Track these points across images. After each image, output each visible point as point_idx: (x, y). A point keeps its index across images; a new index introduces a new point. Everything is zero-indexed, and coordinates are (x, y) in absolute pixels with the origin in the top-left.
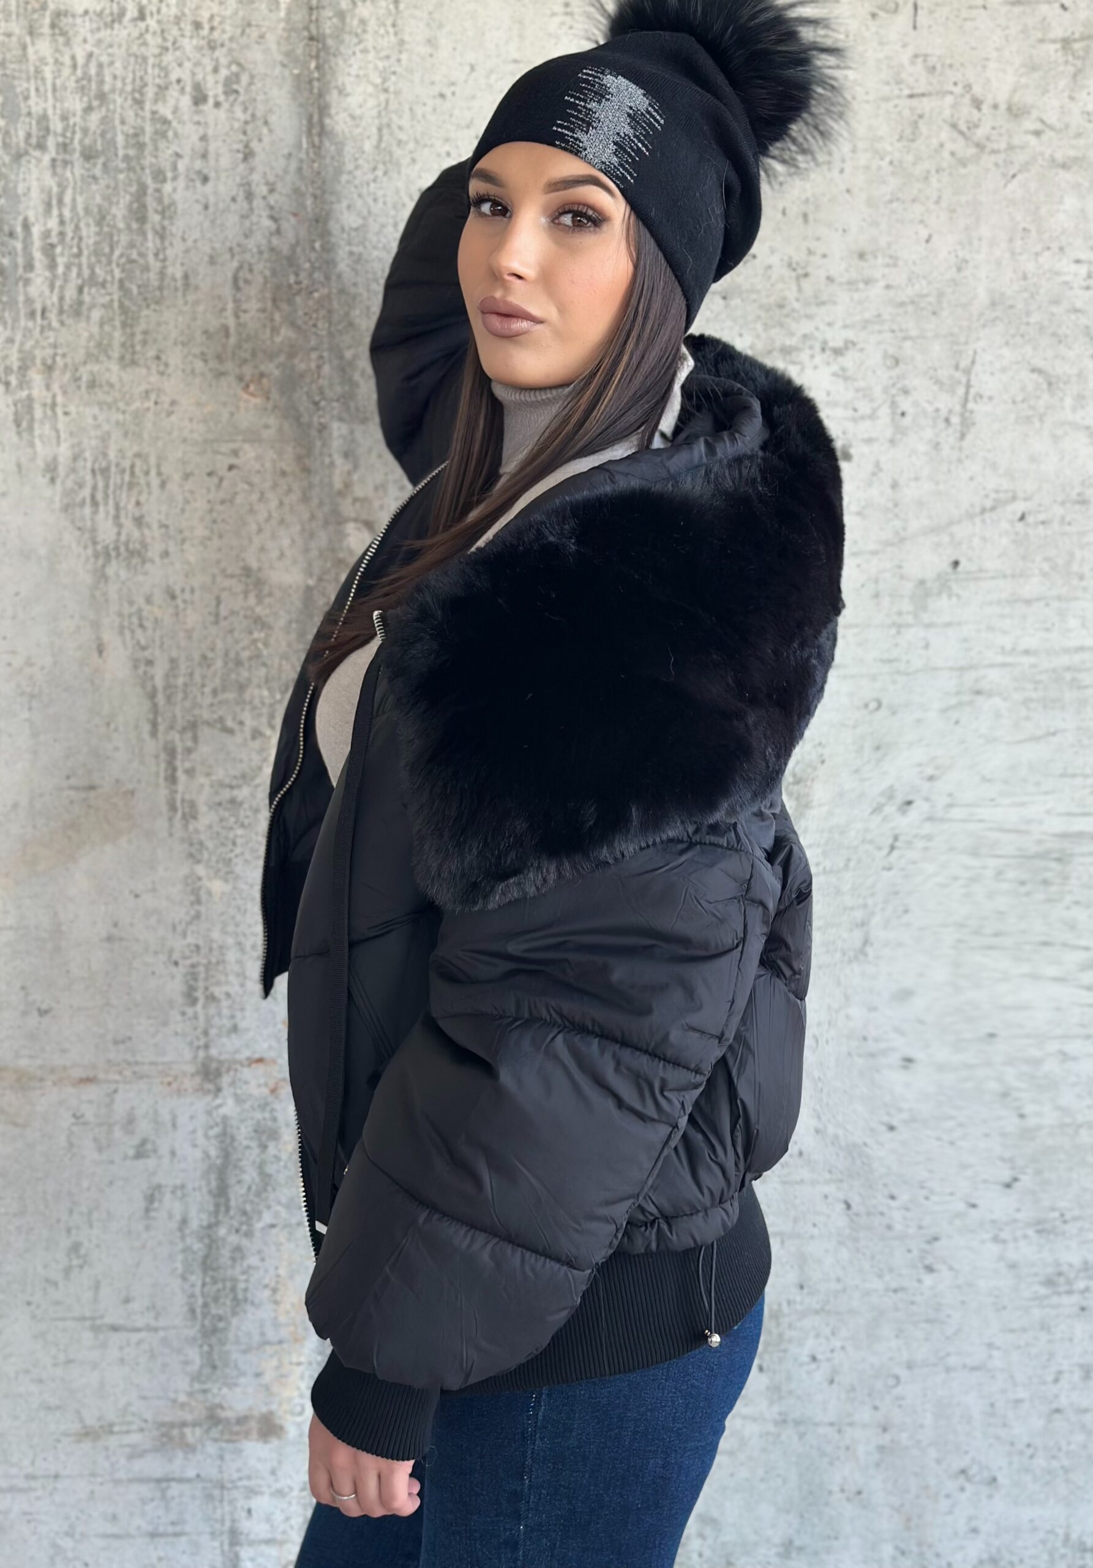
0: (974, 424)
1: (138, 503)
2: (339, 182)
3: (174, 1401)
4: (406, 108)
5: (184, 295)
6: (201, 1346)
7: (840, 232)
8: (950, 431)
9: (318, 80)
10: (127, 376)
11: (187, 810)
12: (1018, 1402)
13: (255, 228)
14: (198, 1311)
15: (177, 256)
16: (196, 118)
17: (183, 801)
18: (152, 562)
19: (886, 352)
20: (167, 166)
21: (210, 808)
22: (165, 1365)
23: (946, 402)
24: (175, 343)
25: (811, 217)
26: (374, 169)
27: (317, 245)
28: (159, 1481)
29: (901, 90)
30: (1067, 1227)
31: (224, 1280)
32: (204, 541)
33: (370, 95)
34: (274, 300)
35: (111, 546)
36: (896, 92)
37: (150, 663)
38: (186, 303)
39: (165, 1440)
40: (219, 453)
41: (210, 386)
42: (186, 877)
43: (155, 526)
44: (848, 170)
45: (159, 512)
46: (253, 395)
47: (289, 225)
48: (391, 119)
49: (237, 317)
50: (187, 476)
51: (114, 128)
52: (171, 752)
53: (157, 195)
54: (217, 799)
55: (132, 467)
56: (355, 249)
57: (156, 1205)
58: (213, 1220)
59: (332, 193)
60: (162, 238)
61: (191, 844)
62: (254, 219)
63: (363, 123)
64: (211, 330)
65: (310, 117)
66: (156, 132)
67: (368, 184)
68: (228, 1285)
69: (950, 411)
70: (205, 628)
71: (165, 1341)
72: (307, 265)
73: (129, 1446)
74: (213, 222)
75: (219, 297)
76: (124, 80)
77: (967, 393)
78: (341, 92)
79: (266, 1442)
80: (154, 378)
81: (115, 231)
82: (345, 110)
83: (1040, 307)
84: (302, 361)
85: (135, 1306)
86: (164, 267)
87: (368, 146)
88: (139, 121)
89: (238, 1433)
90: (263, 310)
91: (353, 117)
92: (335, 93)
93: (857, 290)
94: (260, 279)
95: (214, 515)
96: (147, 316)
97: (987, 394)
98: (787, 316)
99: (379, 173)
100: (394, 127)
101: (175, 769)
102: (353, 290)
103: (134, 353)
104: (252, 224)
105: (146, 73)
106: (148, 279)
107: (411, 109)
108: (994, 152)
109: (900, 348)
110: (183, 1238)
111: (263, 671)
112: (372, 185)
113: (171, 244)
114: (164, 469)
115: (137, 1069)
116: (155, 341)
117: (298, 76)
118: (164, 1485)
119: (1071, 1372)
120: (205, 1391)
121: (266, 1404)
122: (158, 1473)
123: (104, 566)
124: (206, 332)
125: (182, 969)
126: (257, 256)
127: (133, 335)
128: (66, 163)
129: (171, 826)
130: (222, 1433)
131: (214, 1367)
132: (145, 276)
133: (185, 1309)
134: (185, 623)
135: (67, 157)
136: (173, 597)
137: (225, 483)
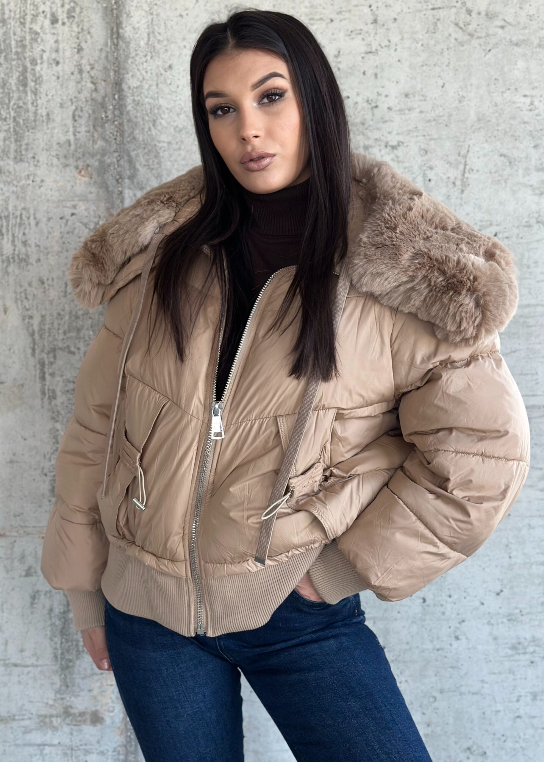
0: (469, 185)
1: (24, 234)
2: (127, 63)
3: (47, 704)
4: (162, 23)
5: (47, 124)
6: (61, 675)
7: (395, 83)
8: (456, 189)
9: (116, 9)
10: (18, 167)
11: (51, 394)
12: (498, 712)
13: (83, 88)
14: (59, 656)
15: (43, 104)
16: (53, 31)
17: (49, 390)
18: (32, 264)
19: (420, 146)
20: (38, 57)
21: (63, 393)
22: (42, 685)
23: (454, 173)
24: (43, 150)
25: (379, 76)
26: (146, 56)
27: (116, 97)
28: (39, 745)
29: (427, 6)
30: (523, 618)
31: (72, 641)
32: (59, 253)
33: (143, 17)
34: (94, 126)
35: (11, 257)
36: (425, 7)
37: (31, 317)
38: (48, 129)
39: (42, 724)
40: (65, 207)
41: (61, 172)
42: (51, 430)
43: (33, 245)
44: (399, 49)
45: (35, 238)
46: (83, 176)
47: (102, 86)
48: (154, 29)
49: (75, 135)
50: (49, 219)
51: (10, 37)
52: (42, 364)
53: (33, 72)
54: (66, 389)
55: (21, 215)
56: (137, 98)
57: (36, 601)
58: (66, 609)
59: (123, 69)
60: (36, 94)
61: (53, 413)
62: (83, 83)
63: (140, 32)
64: (61, 142)
65: (112, 29)
66: (32, 39)
67: (143, 64)
68: (74, 643)
69: (456, 178)
70: (59, 299)
71: (41, 672)
72: (111, 107)
73: (23, 727)
74: (62, 85)
75: (65, 125)
76: (15, 12)
77: (465, 168)
78: (128, 15)
79: (94, 726)
80: (32, 168)
81: (11, 92)
82: (130, 25)
83: (504, 121)
84: (109, 158)
85: (26, 654)
86: (37, 110)
87: (142, 43)
88: (23, 33)
89: (80, 721)
90: (89, 132)
91: (134, 28)
92: (125, 16)
93: (404, 114)
94: (87, 115)
95: (64, 240)
96: (28, 136)
97: (475, 169)
98: (367, 129)
99: (148, 58)
100: (156, 34)
101: (44, 373)
102: (135, 120)
103: (22, 155)
104: (82, 86)
105: (26, 8)
106: (28, 116)
107: (165, 23)
108: (478, 38)
109: (428, 145)
110: (50, 618)
111: (90, 321)
112: (145, 64)
113: (40, 98)
114: (37, 216)
115: (26, 529)
116: (32, 148)
117: (106, 7)
118: (42, 747)
119: (526, 696)
120: (62, 699)
121: (95, 706)
122: (39, 742)
123: (7, 267)
124: (58, 143)
125: (49, 478)
126: (85, 103)
127: (21, 146)
129: (43, 403)
130: (72, 720)
131: (67, 686)
132: (27, 115)
133: (52, 656)
134: (49, 296)
136: (43, 283)
137: (70, 223)
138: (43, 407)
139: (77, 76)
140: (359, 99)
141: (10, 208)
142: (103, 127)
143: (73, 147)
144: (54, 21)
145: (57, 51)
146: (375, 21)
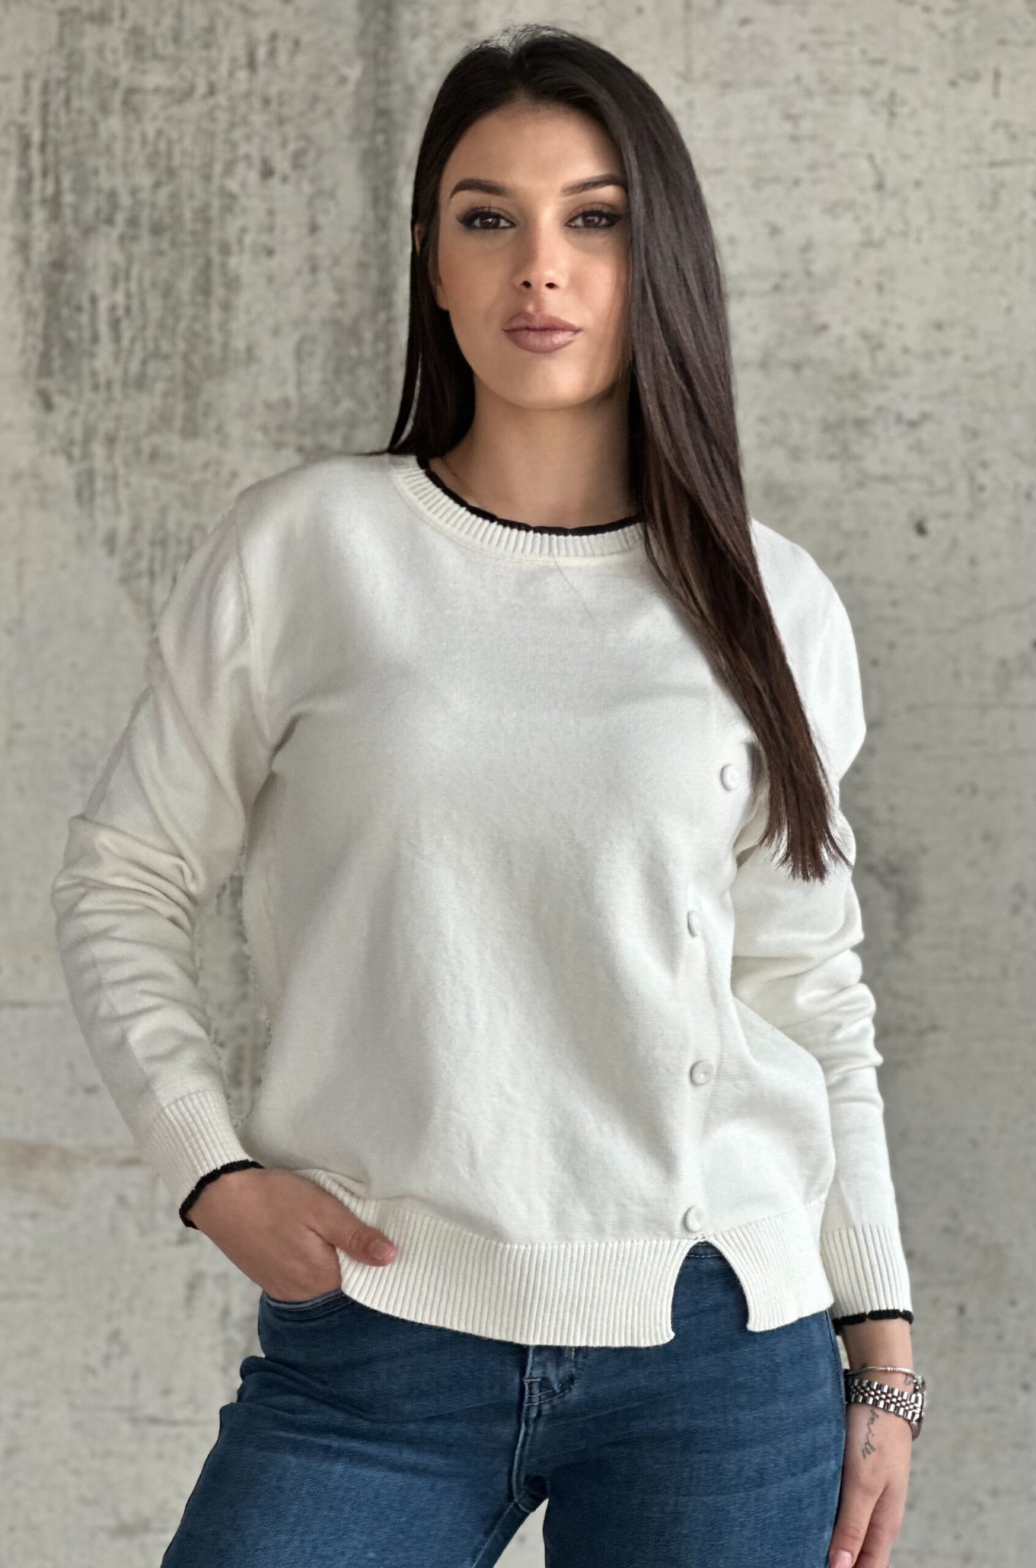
5: (247, 367)
7: (917, 302)
9: (386, 154)
10: (188, 447)
13: (318, 300)
15: (240, 329)
16: (264, 193)
19: (964, 424)
20: (233, 240)
24: (237, 415)
25: (886, 288)
27: (381, 318)
29: (981, 158)
34: (336, 372)
36: (977, 160)
38: (248, 375)
41: (269, 456)
42: (234, 956)
44: (925, 240)
47: (353, 296)
49: (299, 389)
51: (182, 203)
53: (223, 268)
57: (198, 1293)
59: (397, 267)
60: (227, 311)
62: (319, 291)
64: (273, 402)
65: (377, 191)
66: (223, 207)
72: (370, 336)
74: (276, 295)
75: (281, 369)
76: (193, 155)
80: (214, 450)
81: (180, 305)
85: (175, 1398)
86: (228, 340)
88: (207, 195)
90: (325, 382)
92: (402, 168)
93: (934, 361)
94: (323, 352)
96: (210, 388)
98: (861, 387)
103: (196, 424)
104: (316, 296)
105: (215, 149)
106: (212, 352)
109: (979, 420)
110: (223, 1329)
113: (236, 317)
116: (217, 412)
117: (366, 150)
124: (267, 404)
126: (320, 328)
127: (195, 407)
128: (135, 238)
129: (220, 904)
132: (208, 350)
135: (135, 231)
138: (219, 911)
139: (306, 277)
140: (848, 331)
141: (171, 525)
142: (352, 371)
143: (294, 412)
144: (267, 172)
145: (270, 229)
146: (880, 186)
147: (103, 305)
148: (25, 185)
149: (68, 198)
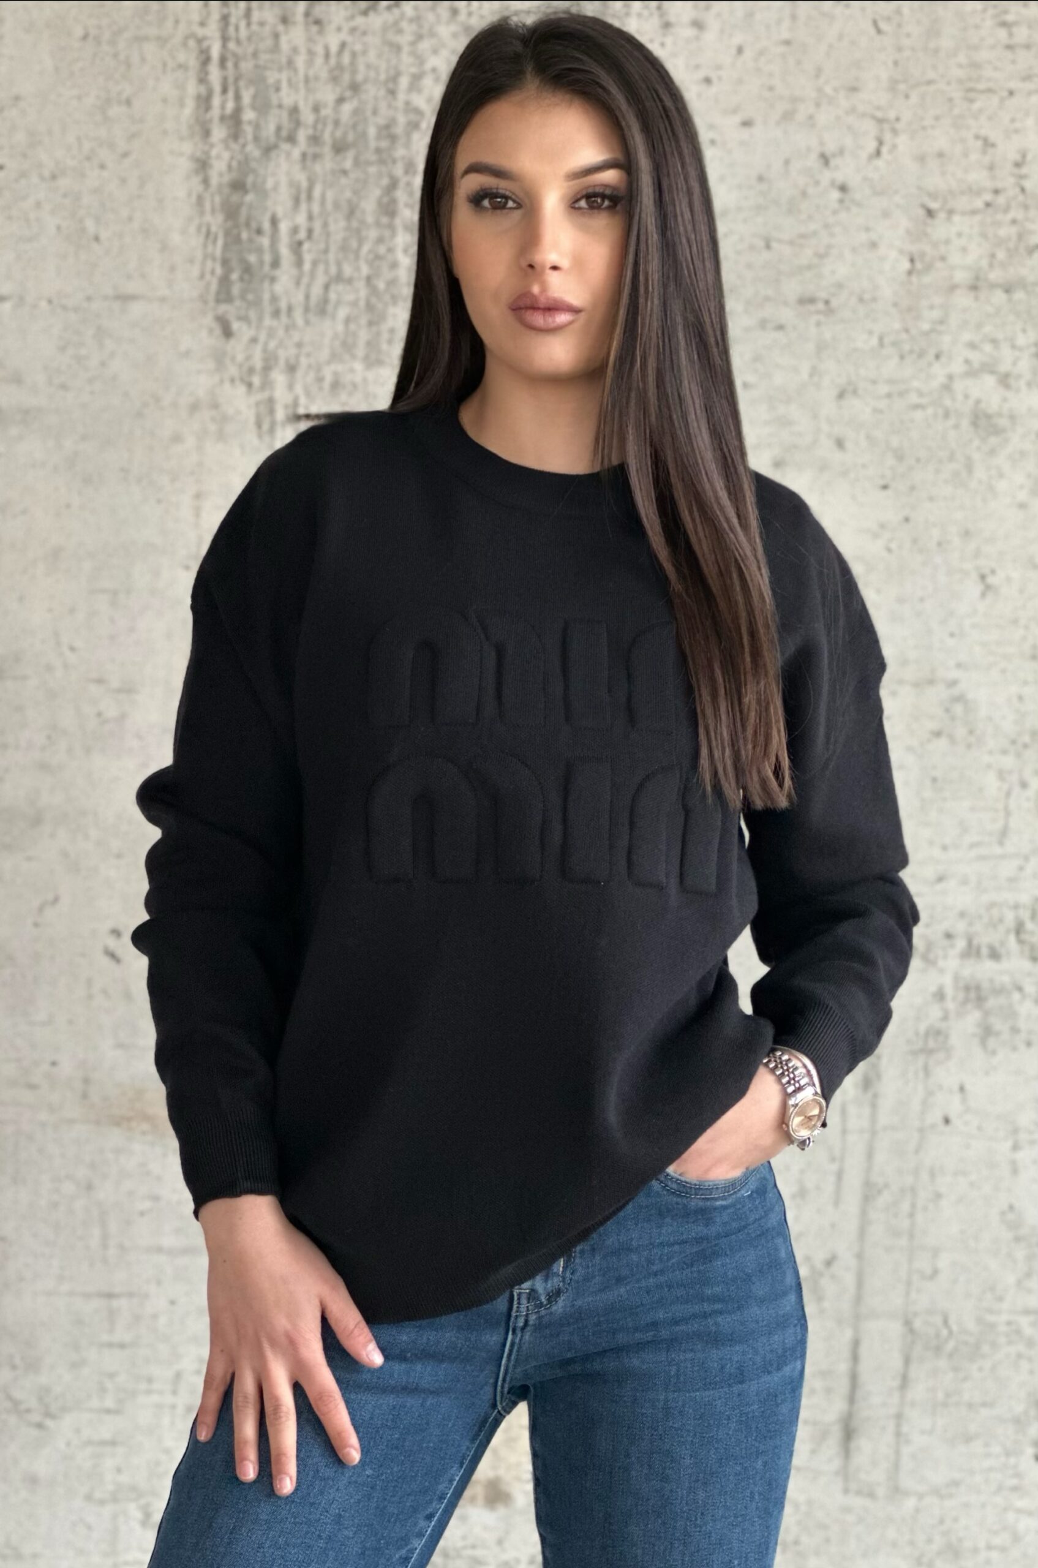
128: (316, 157)
135: (317, 150)
147: (284, 227)
148: (204, 101)
149: (249, 115)
